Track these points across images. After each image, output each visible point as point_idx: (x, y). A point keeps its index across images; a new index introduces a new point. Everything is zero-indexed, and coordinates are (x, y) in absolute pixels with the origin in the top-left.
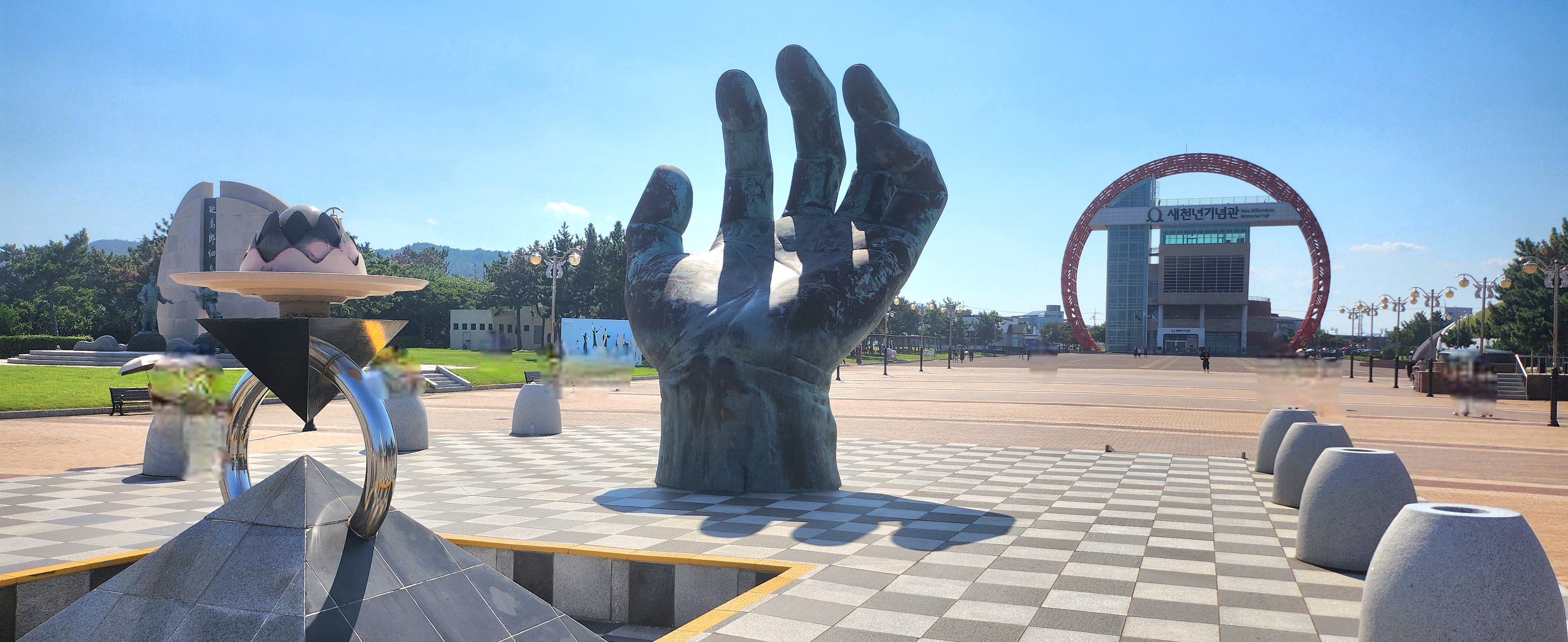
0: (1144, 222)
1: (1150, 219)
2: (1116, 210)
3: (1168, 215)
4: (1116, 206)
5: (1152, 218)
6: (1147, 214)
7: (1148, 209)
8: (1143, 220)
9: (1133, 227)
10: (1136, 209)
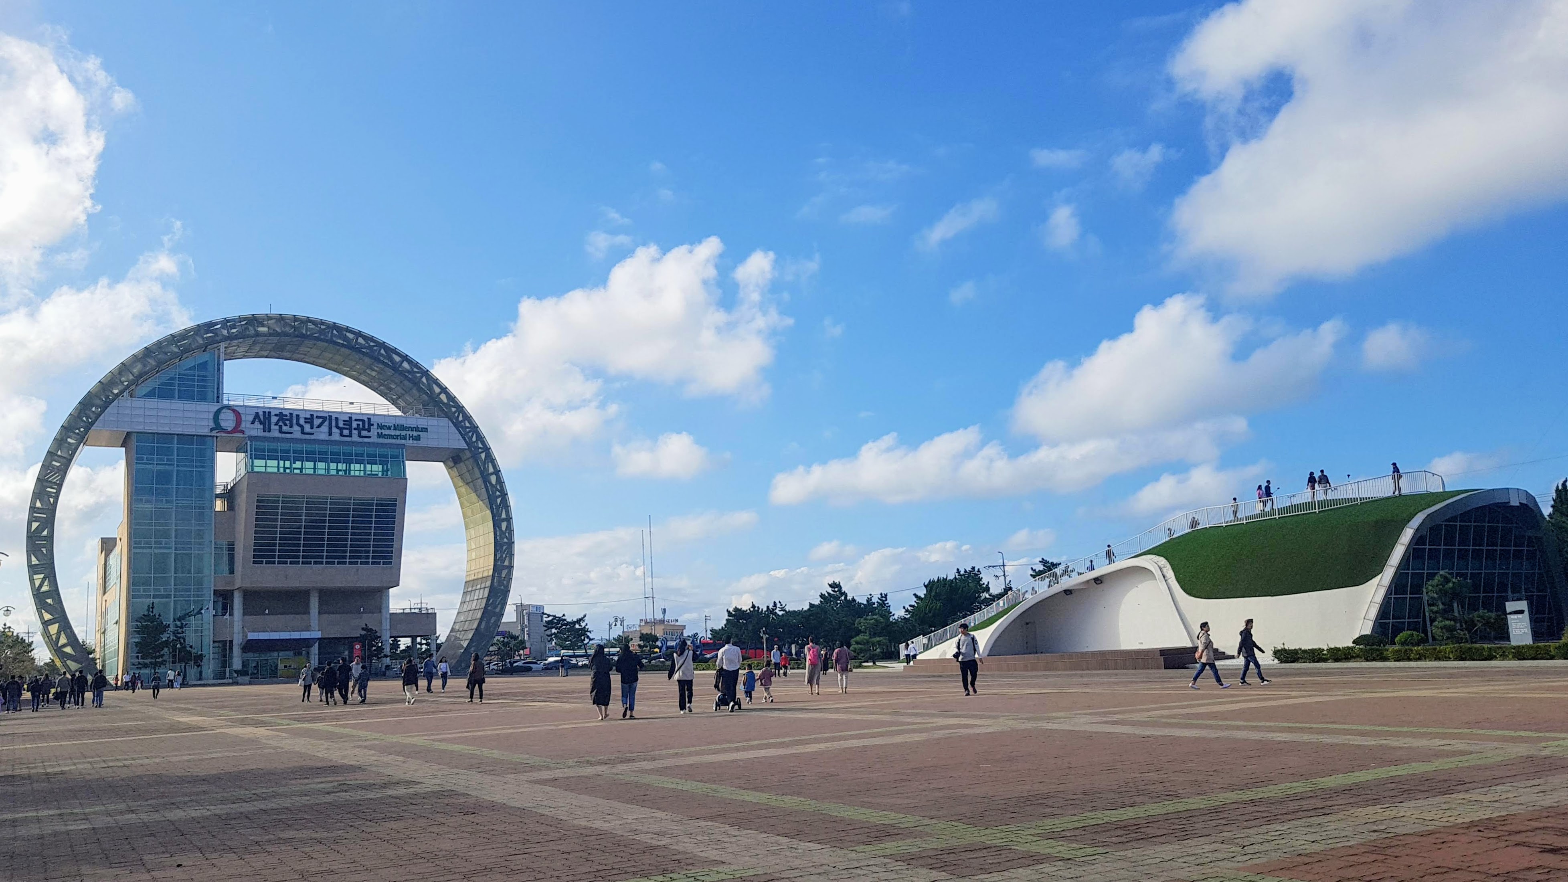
0: (205, 431)
1: (218, 427)
2: (153, 403)
3: (253, 423)
4: (150, 395)
5: (223, 424)
6: (211, 416)
7: (215, 407)
8: (204, 427)
9: (183, 438)
10: (189, 405)
